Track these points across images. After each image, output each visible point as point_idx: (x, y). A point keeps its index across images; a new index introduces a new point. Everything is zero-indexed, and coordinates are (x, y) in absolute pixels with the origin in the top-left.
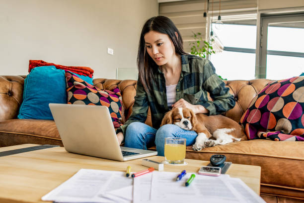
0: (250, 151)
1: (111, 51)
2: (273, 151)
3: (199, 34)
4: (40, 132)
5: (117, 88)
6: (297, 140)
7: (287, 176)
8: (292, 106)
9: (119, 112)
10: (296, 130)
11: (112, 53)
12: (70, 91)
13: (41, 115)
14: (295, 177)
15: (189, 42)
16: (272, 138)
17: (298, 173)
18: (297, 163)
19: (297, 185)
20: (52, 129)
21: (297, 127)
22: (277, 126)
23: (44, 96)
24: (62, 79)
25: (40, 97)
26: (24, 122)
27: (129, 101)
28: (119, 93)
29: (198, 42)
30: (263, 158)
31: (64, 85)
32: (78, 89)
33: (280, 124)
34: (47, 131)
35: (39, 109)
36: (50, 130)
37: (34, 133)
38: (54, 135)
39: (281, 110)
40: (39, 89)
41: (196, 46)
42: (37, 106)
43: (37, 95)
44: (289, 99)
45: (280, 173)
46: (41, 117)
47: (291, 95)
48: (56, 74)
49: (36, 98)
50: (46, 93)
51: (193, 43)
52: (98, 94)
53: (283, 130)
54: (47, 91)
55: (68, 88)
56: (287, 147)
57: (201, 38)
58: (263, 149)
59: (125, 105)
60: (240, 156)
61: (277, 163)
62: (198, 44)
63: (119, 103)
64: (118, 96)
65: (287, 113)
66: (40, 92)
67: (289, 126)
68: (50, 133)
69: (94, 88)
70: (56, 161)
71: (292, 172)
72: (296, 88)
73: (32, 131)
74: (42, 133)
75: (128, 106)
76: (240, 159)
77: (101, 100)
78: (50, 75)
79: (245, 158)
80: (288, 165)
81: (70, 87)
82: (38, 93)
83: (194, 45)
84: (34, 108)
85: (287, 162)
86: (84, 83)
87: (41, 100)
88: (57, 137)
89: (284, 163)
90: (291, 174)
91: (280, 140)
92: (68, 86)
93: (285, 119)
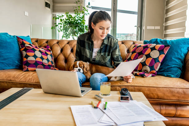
0: (135, 84)
1: (27, 14)
2: (145, 83)
3: (79, 1)
4: (15, 79)
5: (48, 45)
6: (152, 76)
7: (151, 95)
8: (150, 60)
9: (52, 61)
10: (152, 71)
11: (28, 15)
12: (23, 50)
13: (7, 67)
14: (154, 95)
15: (73, 6)
16: (142, 76)
17: (156, 93)
18: (155, 88)
19: (155, 98)
20: (22, 77)
21: (152, 70)
22: (143, 69)
23: (7, 54)
24: (16, 43)
25: (4, 55)
26: (1, 73)
27: (57, 54)
28: (49, 49)
29: (79, 7)
30: (141, 87)
31: (18, 47)
32: (28, 49)
33: (144, 68)
34: (19, 78)
35: (6, 63)
36: (21, 78)
37: (11, 80)
38: (24, 81)
39: (145, 61)
40: (3, 50)
41: (78, 9)
42: (3, 61)
43: (2, 54)
44: (148, 56)
45: (148, 93)
46: (7, 68)
47: (149, 54)
48: (11, 40)
49: (2, 56)
50: (8, 53)
51: (76, 7)
52: (40, 51)
53: (146, 71)
54: (8, 51)
55: (21, 48)
56: (150, 81)
57: (80, 4)
58: (140, 82)
59: (54, 56)
60: (130, 87)
61: (147, 89)
62: (79, 8)
63: (51, 55)
64: (50, 51)
65: (148, 63)
66: (4, 52)
67: (149, 69)
68: (22, 79)
69: (36, 47)
70: (48, 101)
71: (153, 93)
72: (151, 51)
73: (9, 79)
74: (17, 80)
75: (56, 57)
76: (130, 88)
77: (42, 55)
78: (8, 41)
79: (132, 88)
80: (152, 89)
81: (22, 48)
82: (3, 53)
83: (76, 8)
84: (2, 63)
85: (151, 88)
86: (30, 44)
87: (5, 57)
88: (27, 81)
89: (150, 89)
90: (153, 94)
91: (146, 77)
92: (21, 47)
93: (147, 66)
